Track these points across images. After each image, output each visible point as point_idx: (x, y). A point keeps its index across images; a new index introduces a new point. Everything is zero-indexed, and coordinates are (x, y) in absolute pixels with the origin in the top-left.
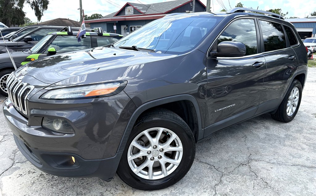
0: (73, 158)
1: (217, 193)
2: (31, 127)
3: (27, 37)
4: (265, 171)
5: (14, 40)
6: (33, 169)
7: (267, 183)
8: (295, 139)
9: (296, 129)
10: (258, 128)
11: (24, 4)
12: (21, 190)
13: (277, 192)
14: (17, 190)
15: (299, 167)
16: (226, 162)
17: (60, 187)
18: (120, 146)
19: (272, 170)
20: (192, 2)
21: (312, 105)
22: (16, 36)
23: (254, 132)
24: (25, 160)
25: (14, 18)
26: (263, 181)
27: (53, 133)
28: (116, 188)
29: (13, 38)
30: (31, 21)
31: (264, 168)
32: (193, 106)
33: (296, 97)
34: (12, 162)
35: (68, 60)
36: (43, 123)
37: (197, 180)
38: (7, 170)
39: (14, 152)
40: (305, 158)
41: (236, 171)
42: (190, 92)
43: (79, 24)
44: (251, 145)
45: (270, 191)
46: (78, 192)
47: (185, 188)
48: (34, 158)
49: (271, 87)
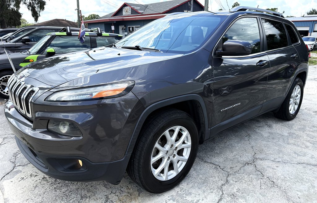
0: (80, 162)
1: (224, 193)
2: (36, 130)
3: (25, 38)
4: (271, 170)
5: (11, 41)
6: (35, 172)
7: (274, 182)
8: (298, 137)
9: (299, 127)
10: (261, 126)
11: (20, 5)
12: (23, 194)
13: (284, 191)
14: (19, 194)
15: (304, 165)
16: (231, 161)
17: (63, 190)
18: (128, 148)
19: (278, 169)
20: (190, 1)
21: (313, 102)
22: (13, 37)
23: (257, 130)
24: (27, 163)
25: (11, 19)
26: (269, 180)
27: (60, 136)
28: (121, 190)
29: (10, 39)
30: (27, 22)
31: (270, 167)
32: (200, 105)
33: (298, 95)
34: (14, 165)
35: (67, 60)
36: (49, 126)
37: (203, 181)
38: (8, 173)
39: (15, 155)
40: (310, 156)
41: (242, 170)
42: (196, 91)
43: (76, 24)
44: (255, 144)
45: (276, 190)
46: (82, 195)
47: (191, 189)
48: (39, 162)
49: (271, 86)
